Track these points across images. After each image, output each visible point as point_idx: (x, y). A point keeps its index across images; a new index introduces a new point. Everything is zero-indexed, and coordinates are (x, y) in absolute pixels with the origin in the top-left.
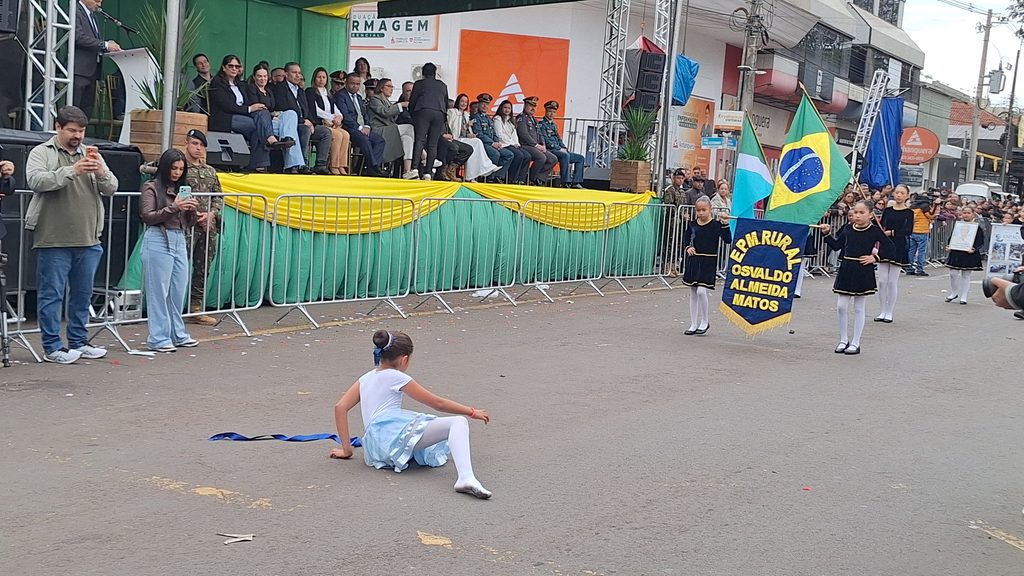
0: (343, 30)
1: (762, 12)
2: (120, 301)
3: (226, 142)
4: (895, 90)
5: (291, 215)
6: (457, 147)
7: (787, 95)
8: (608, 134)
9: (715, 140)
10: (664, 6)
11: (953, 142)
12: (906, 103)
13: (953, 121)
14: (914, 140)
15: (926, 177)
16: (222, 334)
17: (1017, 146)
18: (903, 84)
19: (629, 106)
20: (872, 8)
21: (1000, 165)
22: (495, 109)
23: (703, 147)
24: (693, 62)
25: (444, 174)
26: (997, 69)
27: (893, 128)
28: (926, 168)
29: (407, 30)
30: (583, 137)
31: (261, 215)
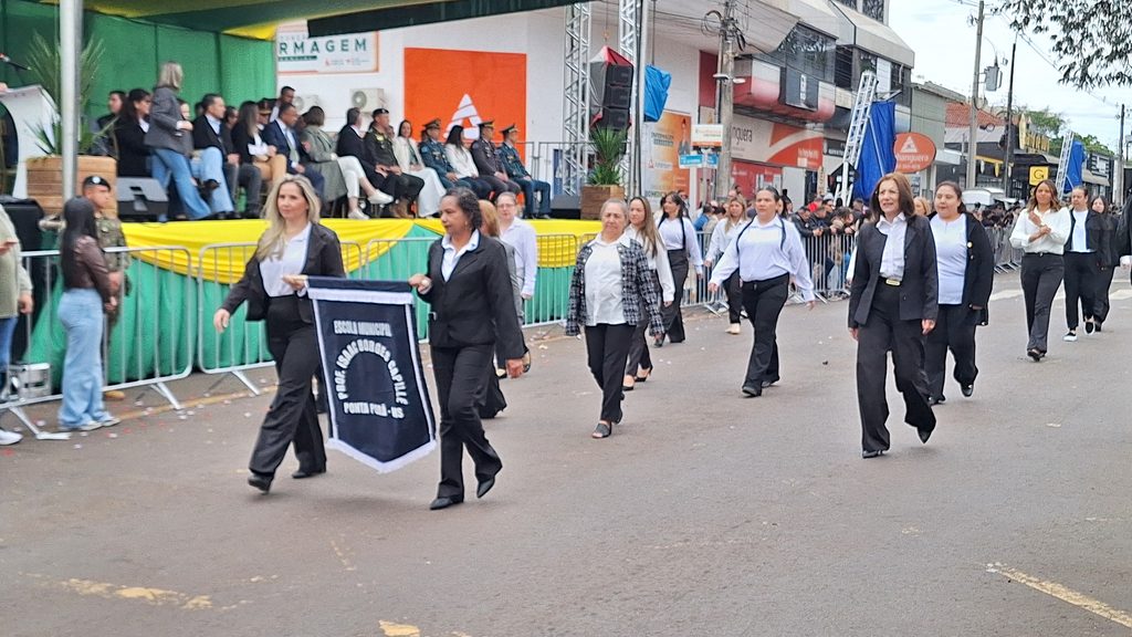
0: (269, 55)
1: (736, 14)
2: (25, 378)
3: (138, 189)
4: (885, 93)
5: (219, 268)
6: (407, 181)
7: (768, 104)
8: (575, 157)
9: (693, 157)
10: (629, 12)
11: (949, 146)
12: (897, 107)
13: (948, 123)
14: (909, 146)
15: (924, 186)
16: (144, 408)
17: (1018, 147)
18: (893, 86)
19: (597, 125)
20: (855, 3)
21: (1002, 169)
22: (446, 135)
23: (682, 167)
24: (664, 73)
25: (394, 211)
26: (993, 65)
27: (885, 142)
28: (923, 176)
29: (343, 50)
30: (547, 161)
31: (184, 271)
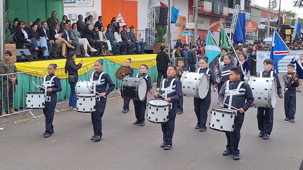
3: (22, 52)
4: (242, 11)
7: (209, 13)
8: (151, 34)
11: (262, 23)
14: (250, 25)
15: (254, 36)
17: (282, 23)
19: (157, 25)
24: (177, 9)
26: (274, 0)
27: (242, 23)
28: (254, 33)
31: (36, 75)
